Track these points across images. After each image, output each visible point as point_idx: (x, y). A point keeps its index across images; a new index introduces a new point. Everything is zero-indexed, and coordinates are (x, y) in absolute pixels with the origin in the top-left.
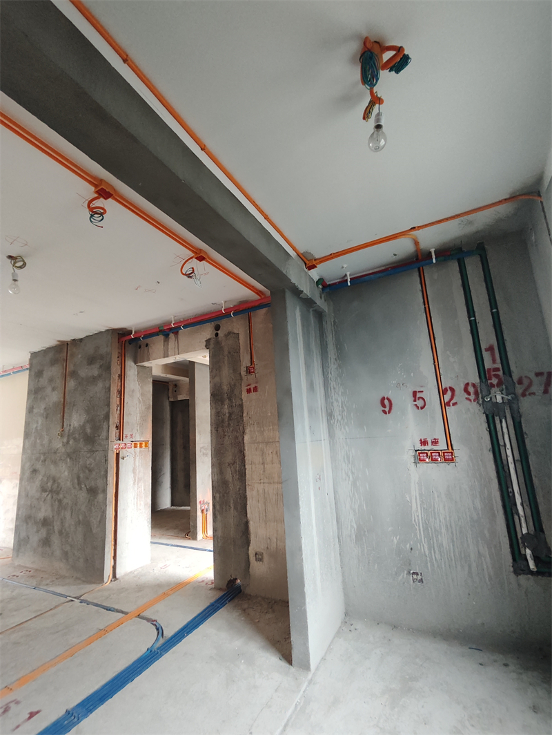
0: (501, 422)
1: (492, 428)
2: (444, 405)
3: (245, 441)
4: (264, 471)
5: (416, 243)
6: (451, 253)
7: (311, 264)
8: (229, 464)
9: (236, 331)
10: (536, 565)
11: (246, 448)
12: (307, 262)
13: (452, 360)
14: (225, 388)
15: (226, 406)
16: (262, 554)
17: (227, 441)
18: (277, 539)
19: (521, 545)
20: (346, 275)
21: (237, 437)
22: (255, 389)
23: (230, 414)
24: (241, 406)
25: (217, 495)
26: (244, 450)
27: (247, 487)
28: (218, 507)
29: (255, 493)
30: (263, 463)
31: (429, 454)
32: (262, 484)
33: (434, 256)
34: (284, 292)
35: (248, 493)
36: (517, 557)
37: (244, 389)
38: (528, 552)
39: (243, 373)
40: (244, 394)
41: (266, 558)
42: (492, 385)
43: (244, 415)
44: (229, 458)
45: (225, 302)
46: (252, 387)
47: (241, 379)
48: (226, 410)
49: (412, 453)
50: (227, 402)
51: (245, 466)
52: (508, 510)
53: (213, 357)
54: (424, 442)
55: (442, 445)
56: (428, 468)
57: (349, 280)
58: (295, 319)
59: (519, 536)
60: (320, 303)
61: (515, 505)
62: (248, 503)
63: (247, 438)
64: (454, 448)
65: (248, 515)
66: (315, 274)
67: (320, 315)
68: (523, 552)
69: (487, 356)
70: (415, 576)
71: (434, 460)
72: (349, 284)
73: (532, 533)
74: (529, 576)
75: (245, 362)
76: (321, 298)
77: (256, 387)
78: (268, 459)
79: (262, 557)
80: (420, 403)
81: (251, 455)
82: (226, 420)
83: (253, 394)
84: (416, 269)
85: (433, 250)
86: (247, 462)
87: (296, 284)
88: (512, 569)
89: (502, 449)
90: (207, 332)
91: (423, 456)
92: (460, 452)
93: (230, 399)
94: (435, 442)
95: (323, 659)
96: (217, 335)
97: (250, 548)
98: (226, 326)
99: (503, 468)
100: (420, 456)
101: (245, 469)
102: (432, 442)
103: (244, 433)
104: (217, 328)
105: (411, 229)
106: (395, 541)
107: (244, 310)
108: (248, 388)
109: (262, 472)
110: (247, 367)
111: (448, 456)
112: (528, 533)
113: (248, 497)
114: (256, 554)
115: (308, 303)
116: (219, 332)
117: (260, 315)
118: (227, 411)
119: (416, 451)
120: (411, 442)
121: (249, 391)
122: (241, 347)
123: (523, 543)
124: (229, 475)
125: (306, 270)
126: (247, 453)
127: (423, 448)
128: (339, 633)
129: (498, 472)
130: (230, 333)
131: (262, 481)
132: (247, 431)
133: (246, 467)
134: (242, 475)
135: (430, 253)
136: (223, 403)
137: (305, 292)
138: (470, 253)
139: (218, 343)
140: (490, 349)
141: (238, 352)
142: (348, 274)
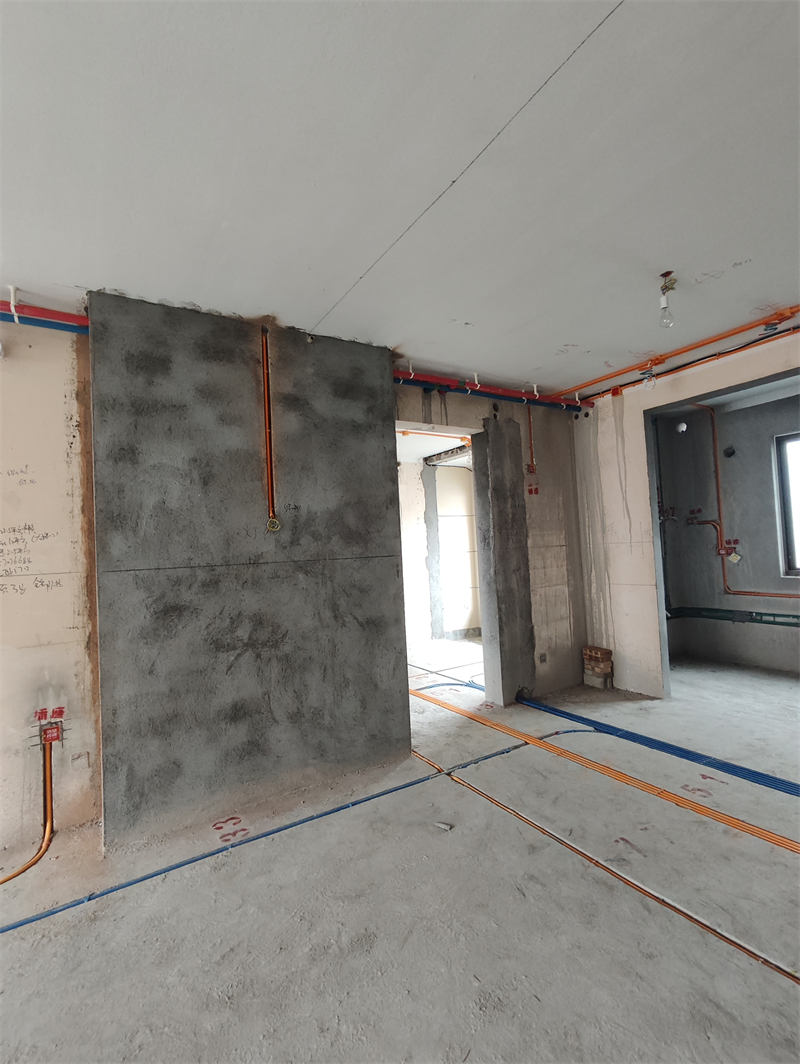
3: (528, 546)
4: (545, 575)
8: (514, 571)
9: (517, 421)
11: (530, 552)
14: (508, 484)
15: (510, 506)
16: (545, 655)
17: (511, 545)
18: (556, 637)
21: (522, 541)
22: (536, 491)
23: (514, 515)
24: (524, 507)
25: (503, 606)
26: (528, 554)
27: (531, 592)
28: (504, 619)
29: (538, 597)
30: (544, 568)
32: (543, 588)
35: (533, 599)
37: (526, 489)
39: (525, 471)
40: (526, 493)
41: (548, 657)
43: (527, 517)
44: (513, 564)
46: (534, 487)
47: (523, 477)
50: (510, 500)
51: (529, 571)
62: (533, 608)
63: (529, 542)
65: (533, 621)
75: (527, 459)
77: (536, 488)
78: (548, 562)
79: (545, 657)
81: (534, 560)
82: (511, 521)
83: (534, 495)
86: (530, 567)
93: (513, 497)
96: (495, 416)
97: (535, 652)
98: (506, 410)
101: (529, 575)
103: (527, 536)
104: (495, 408)
108: (530, 488)
109: (543, 576)
110: (528, 465)
113: (533, 603)
114: (540, 656)
116: (498, 414)
117: (539, 412)
118: (510, 510)
121: (530, 491)
122: (522, 441)
124: (514, 583)
126: (530, 557)
130: (511, 420)
131: (544, 585)
132: (530, 534)
134: (526, 581)
136: (505, 500)
139: (497, 428)
141: (520, 446)
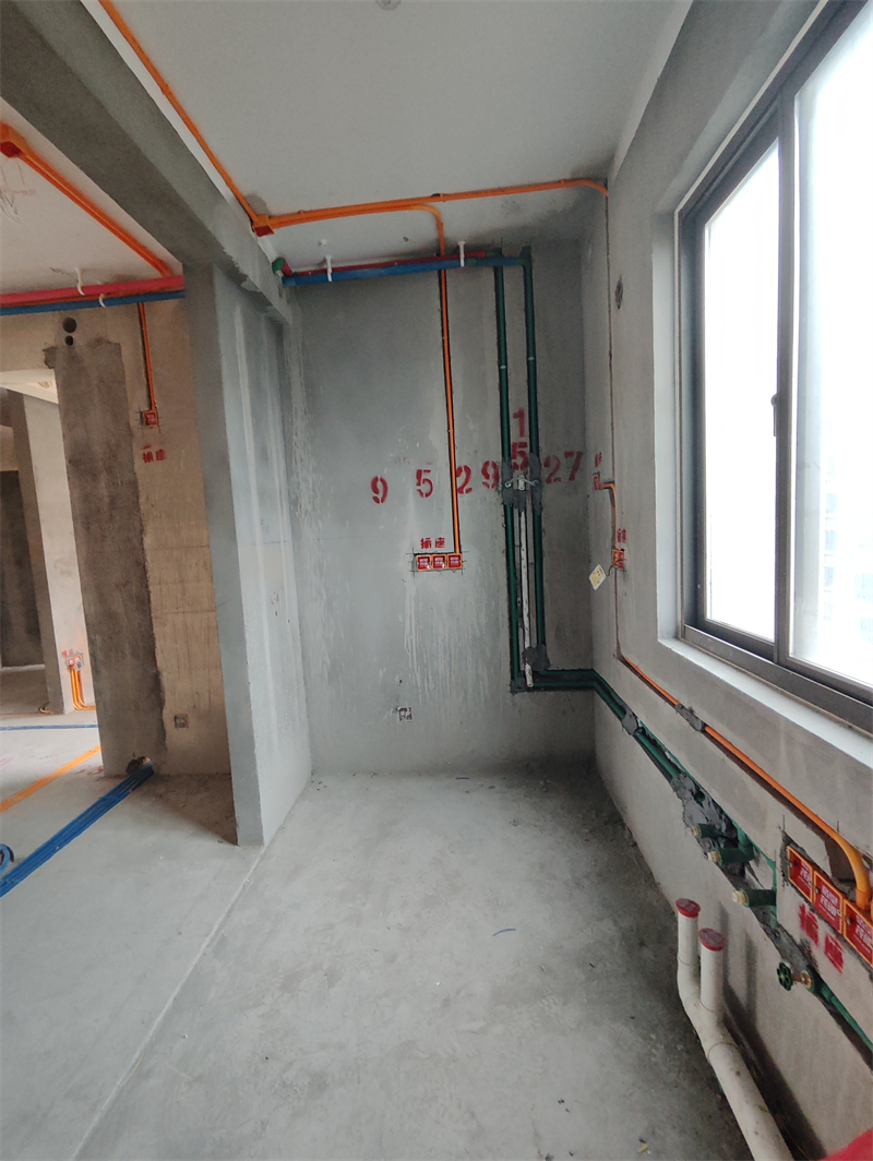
0: (520, 515)
1: (509, 524)
2: (456, 491)
3: (145, 547)
4: (184, 594)
5: (439, 225)
6: (487, 254)
7: (262, 224)
8: (117, 586)
9: (113, 339)
10: (534, 681)
11: (148, 559)
12: (255, 219)
13: (471, 426)
14: (98, 450)
15: (103, 485)
16: (185, 717)
17: (110, 546)
18: (209, 692)
19: (521, 661)
20: (325, 261)
21: (129, 539)
22: (161, 455)
23: (113, 500)
24: (134, 484)
25: (98, 638)
26: (145, 560)
27: (154, 620)
28: (100, 657)
29: (168, 629)
30: (182, 582)
31: (431, 559)
32: (181, 615)
33: (462, 256)
34: (209, 270)
35: (157, 630)
36: (516, 672)
37: (138, 453)
38: (528, 667)
40: (139, 463)
41: (192, 721)
42: (516, 467)
43: (142, 500)
44: (115, 576)
45: (83, 271)
46: (154, 450)
47: (131, 434)
48: (103, 489)
49: (410, 558)
50: (103, 476)
51: (147, 587)
52: (514, 621)
53: (64, 387)
54: (426, 544)
55: (448, 548)
56: (429, 577)
57: (330, 271)
58: (233, 328)
59: (521, 650)
60: (280, 305)
61: (522, 616)
62: (157, 644)
63: (148, 541)
64: (463, 550)
65: (158, 664)
66: (270, 246)
67: (278, 329)
68: (522, 669)
69: (514, 423)
70: (402, 713)
71: (437, 567)
72: (330, 279)
73: (534, 646)
74: (526, 693)
75: (138, 403)
76: (280, 296)
77: (161, 451)
78: (191, 574)
79: (186, 721)
80: (425, 488)
81: (158, 568)
82: (106, 509)
83: (156, 465)
84: (436, 272)
85: (462, 244)
86: (151, 580)
87: (235, 259)
88: (509, 688)
89: (517, 549)
90: (47, 331)
91: (424, 562)
92: (470, 556)
93: (109, 470)
94: (440, 543)
95: (282, 828)
96: (70, 341)
97: (164, 711)
98: (90, 325)
99: (515, 574)
100: (420, 562)
101: (149, 593)
102: (436, 543)
103: (142, 531)
104: (70, 326)
105: (434, 195)
106: (381, 674)
107: (127, 294)
108: (146, 451)
109: (179, 595)
110: (141, 413)
111: (454, 562)
112: (530, 647)
113: (157, 636)
114: (176, 718)
115: (257, 300)
116: (74, 335)
117: (162, 313)
118: (106, 493)
119: (415, 555)
120: (410, 543)
121: (148, 458)
122: (127, 373)
123: (524, 658)
124: (118, 604)
125: (254, 235)
126: (150, 565)
127: (424, 551)
128: (303, 796)
129: (509, 579)
130: (99, 341)
131: (181, 610)
132: (149, 528)
133: (151, 588)
134: (144, 603)
135: (458, 247)
136: (95, 477)
137: (251, 277)
138: (511, 261)
139: (73, 359)
140: (520, 415)
141: (122, 382)
142: (329, 259)
